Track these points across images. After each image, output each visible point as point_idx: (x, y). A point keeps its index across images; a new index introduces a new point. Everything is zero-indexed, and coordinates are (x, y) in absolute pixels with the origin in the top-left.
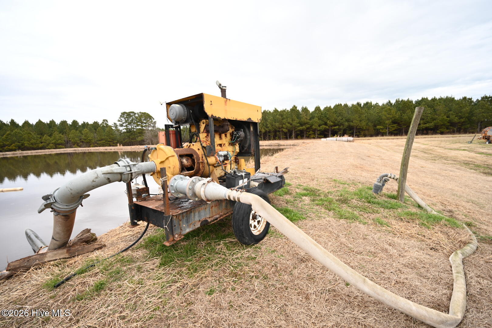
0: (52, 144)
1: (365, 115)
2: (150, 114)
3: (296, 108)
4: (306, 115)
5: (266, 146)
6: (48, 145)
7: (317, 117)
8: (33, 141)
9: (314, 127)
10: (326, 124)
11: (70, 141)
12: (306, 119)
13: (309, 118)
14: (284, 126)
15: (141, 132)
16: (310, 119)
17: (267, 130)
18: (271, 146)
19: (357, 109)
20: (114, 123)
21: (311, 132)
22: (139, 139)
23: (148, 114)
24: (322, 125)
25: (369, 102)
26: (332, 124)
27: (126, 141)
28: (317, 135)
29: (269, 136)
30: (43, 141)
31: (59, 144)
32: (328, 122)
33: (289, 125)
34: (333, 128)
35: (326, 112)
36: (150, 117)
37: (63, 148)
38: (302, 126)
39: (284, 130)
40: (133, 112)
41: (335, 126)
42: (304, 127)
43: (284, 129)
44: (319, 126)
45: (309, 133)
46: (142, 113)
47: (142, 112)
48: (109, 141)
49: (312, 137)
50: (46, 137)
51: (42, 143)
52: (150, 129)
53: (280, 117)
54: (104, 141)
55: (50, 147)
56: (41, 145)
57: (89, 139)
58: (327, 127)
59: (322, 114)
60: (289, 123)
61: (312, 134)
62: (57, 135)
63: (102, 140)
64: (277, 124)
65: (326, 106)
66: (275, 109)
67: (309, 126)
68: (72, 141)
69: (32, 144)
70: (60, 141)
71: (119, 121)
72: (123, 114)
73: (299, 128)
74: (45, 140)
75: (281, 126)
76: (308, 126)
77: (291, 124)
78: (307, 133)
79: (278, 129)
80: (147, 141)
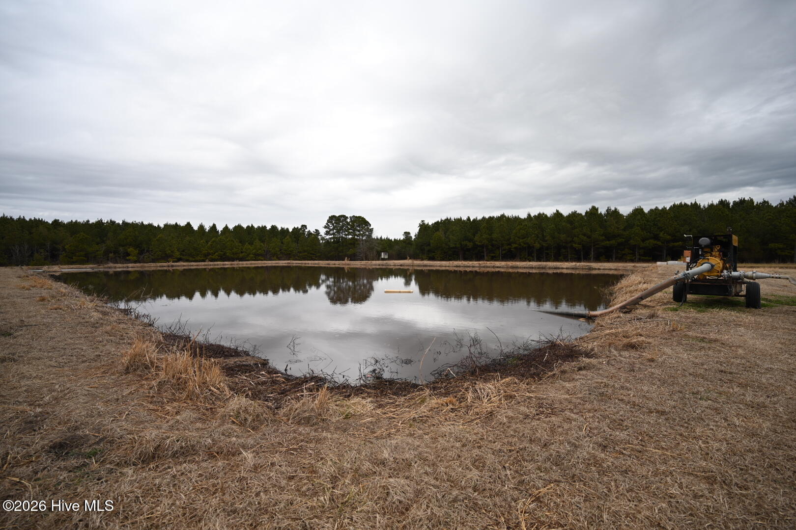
0: (252, 254)
1: (739, 224)
2: (366, 219)
3: (597, 210)
4: (616, 223)
5: (566, 268)
6: (248, 255)
7: (638, 226)
8: (235, 250)
9: (632, 242)
10: (656, 237)
11: (270, 251)
12: (618, 228)
13: (623, 228)
14: (575, 239)
15: (354, 242)
16: (624, 230)
17: (544, 245)
18: (577, 269)
19: (722, 213)
20: (316, 230)
21: (626, 250)
22: (351, 252)
23: (363, 218)
24: (648, 239)
25: (746, 199)
26: (669, 237)
27: (332, 254)
28: (638, 257)
29: (548, 254)
30: (244, 250)
31: (259, 255)
32: (661, 235)
33: (585, 238)
34: (672, 244)
35: (655, 218)
36: (367, 223)
37: (262, 260)
38: (609, 241)
39: (575, 245)
40: (344, 216)
41: (675, 241)
42: (613, 242)
43: (575, 243)
44: (643, 241)
45: (623, 252)
46: (356, 217)
47: (356, 215)
48: (311, 254)
49: (629, 258)
50: (247, 246)
51: (242, 252)
52: (364, 238)
53: (569, 225)
54: (306, 254)
55: (250, 258)
56: (241, 255)
57: (290, 249)
58: (659, 243)
59: (648, 221)
60: (584, 235)
61: (629, 254)
62: (257, 243)
63: (305, 251)
64: (563, 236)
65: (653, 207)
66: (557, 211)
67: (623, 240)
68: (273, 251)
69: (233, 253)
70: (260, 251)
71: (325, 227)
72: (332, 218)
73: (603, 244)
74: (245, 249)
75: (569, 239)
76: (620, 240)
77: (589, 237)
78: (619, 251)
79: (564, 244)
80: (361, 255)
